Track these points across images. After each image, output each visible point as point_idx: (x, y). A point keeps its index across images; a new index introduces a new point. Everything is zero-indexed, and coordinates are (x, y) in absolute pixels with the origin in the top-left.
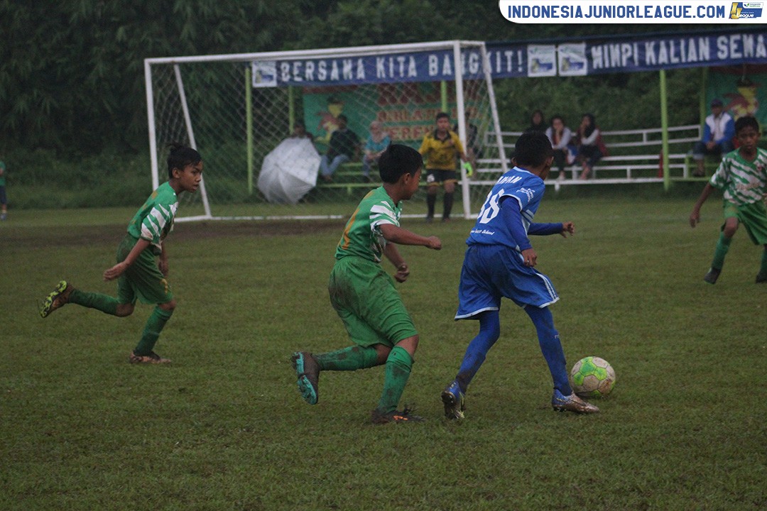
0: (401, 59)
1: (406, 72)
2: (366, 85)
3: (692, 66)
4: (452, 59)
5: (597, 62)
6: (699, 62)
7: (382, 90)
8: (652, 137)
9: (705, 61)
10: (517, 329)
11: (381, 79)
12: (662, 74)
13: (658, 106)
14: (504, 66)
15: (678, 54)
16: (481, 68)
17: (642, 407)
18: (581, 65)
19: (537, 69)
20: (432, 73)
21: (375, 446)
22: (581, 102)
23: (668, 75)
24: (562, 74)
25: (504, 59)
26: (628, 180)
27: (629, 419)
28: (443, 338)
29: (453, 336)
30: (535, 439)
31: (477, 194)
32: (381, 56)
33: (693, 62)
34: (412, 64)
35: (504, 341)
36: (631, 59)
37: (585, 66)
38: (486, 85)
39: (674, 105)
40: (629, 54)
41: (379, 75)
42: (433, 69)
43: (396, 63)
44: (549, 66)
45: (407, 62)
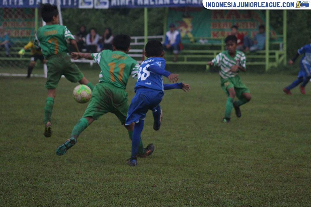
5: (114, 3)
6: (164, 5)
8: (140, 41)
9: (167, 4)
10: (67, 133)
12: (146, 10)
13: (143, 25)
15: (154, 1)
16: (55, 2)
18: (106, 3)
19: (83, 4)
22: (105, 22)
23: (149, 10)
24: (96, 7)
27: (120, 180)
28: (29, 137)
29: (35, 136)
33: (161, 5)
37: (108, 4)
39: (151, 26)
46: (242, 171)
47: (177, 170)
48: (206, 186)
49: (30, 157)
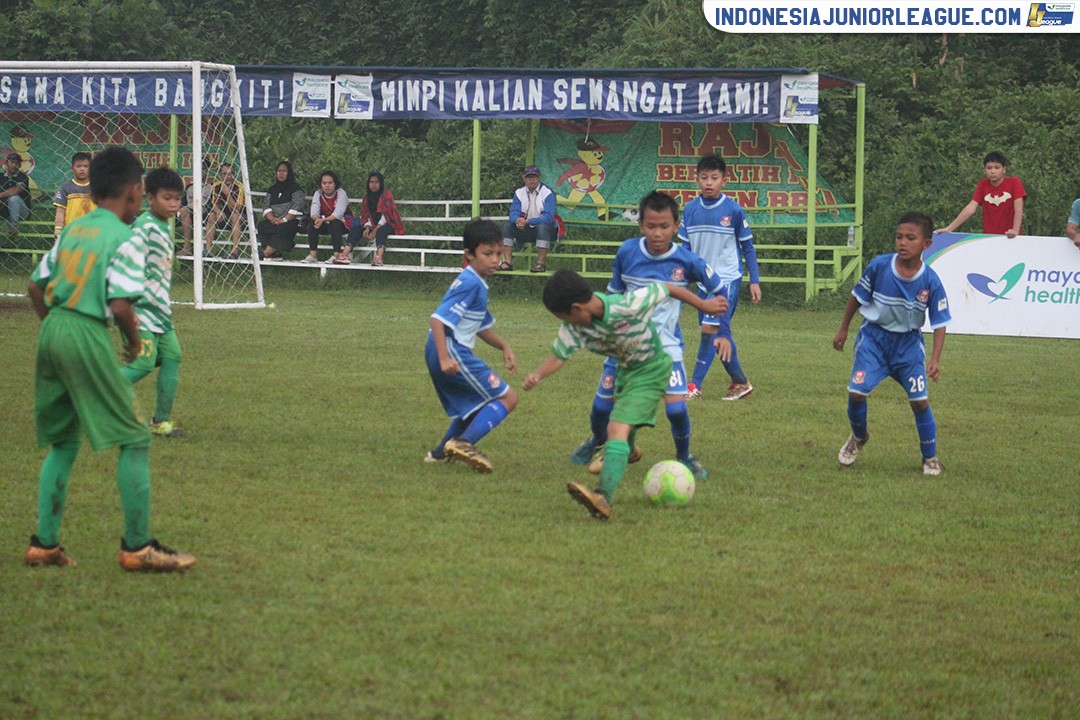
0: (117, 81)
1: (123, 99)
2: (68, 114)
3: (518, 116)
4: (188, 86)
5: (388, 103)
6: (527, 111)
7: (88, 122)
8: (457, 211)
9: (535, 111)
10: (267, 468)
11: (87, 106)
12: (476, 124)
13: (469, 168)
14: (259, 100)
15: (499, 100)
16: (226, 100)
17: (438, 584)
18: (365, 105)
19: (304, 107)
20: (159, 103)
21: (73, 619)
22: (362, 156)
23: (484, 127)
24: (338, 116)
25: (259, 90)
26: (422, 268)
27: (418, 601)
28: (164, 475)
29: (179, 472)
30: (292, 622)
31: (213, 275)
32: (88, 75)
33: (519, 111)
34: (132, 90)
35: (249, 483)
36: (434, 102)
37: (371, 108)
38: (234, 125)
39: (491, 169)
40: (433, 94)
41: (84, 101)
42: (161, 98)
43: (110, 86)
44: (322, 104)
45: (125, 85)
46: (749, 582)
47: (573, 574)
48: (657, 620)
49: (169, 533)
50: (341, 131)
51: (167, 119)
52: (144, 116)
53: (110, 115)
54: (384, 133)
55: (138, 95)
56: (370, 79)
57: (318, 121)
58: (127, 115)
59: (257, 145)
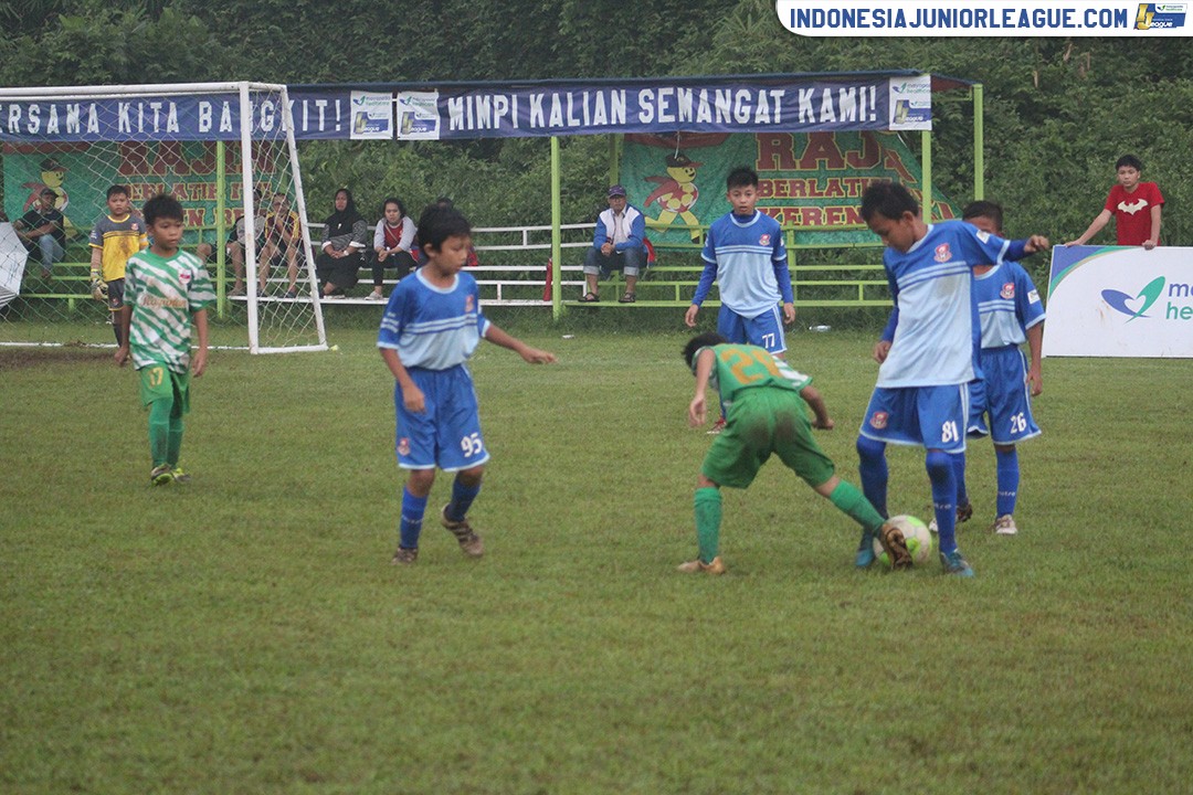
0: (156, 106)
1: (163, 125)
2: (103, 144)
3: (600, 131)
4: (235, 108)
5: (456, 121)
6: (609, 126)
7: (126, 151)
8: (536, 238)
9: (618, 125)
10: (339, 526)
11: (124, 135)
12: (554, 141)
13: (547, 191)
14: (313, 122)
15: (578, 114)
16: (277, 123)
17: (533, 648)
18: (431, 124)
19: (363, 128)
20: (203, 129)
21: (134, 697)
22: (429, 180)
23: (563, 144)
24: (402, 137)
25: (314, 111)
26: (499, 302)
27: (512, 666)
28: (225, 537)
29: (242, 533)
30: (375, 693)
31: (269, 317)
32: (125, 100)
33: (601, 126)
34: (173, 115)
35: (319, 543)
36: (508, 118)
37: (438, 127)
38: (287, 150)
39: (571, 190)
40: (505, 110)
41: (121, 129)
42: (205, 123)
43: (149, 112)
44: (383, 125)
45: (165, 110)
46: (877, 635)
47: (681, 633)
48: (776, 680)
49: (235, 600)
50: (405, 153)
51: (212, 145)
52: (187, 144)
53: (151, 143)
54: (452, 155)
55: (180, 120)
56: (435, 95)
57: (378, 143)
58: (169, 143)
59: (313, 172)
